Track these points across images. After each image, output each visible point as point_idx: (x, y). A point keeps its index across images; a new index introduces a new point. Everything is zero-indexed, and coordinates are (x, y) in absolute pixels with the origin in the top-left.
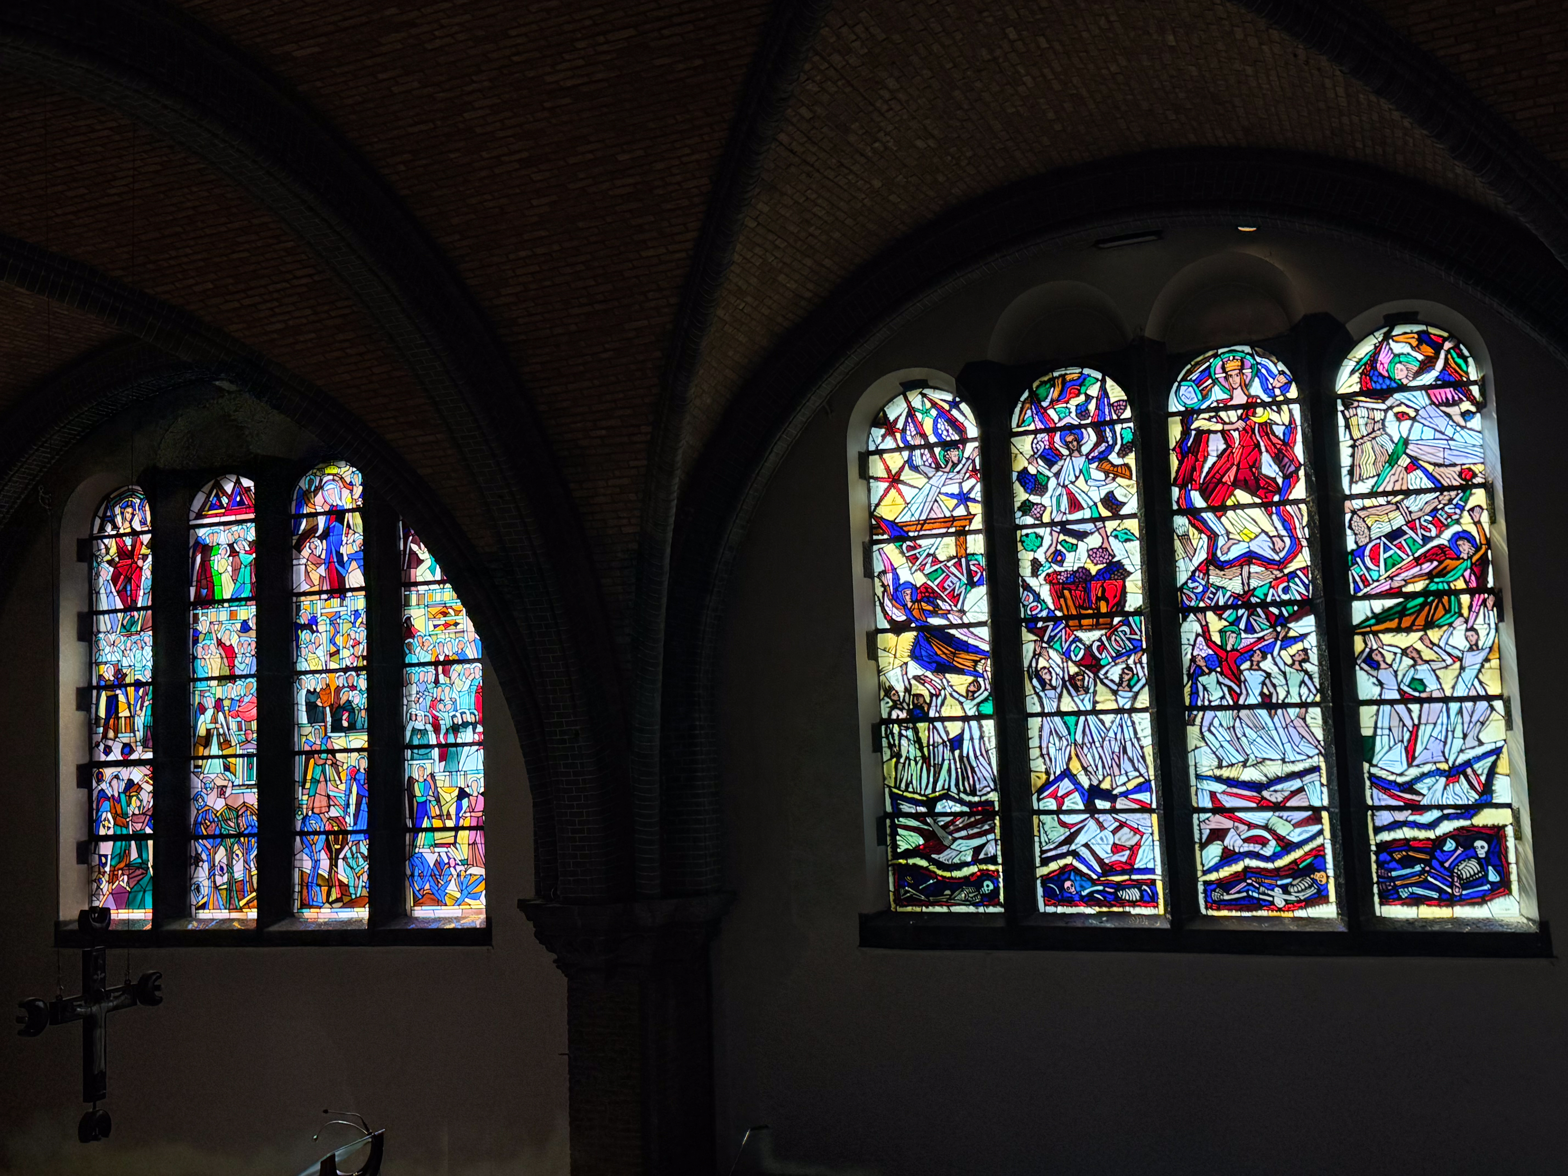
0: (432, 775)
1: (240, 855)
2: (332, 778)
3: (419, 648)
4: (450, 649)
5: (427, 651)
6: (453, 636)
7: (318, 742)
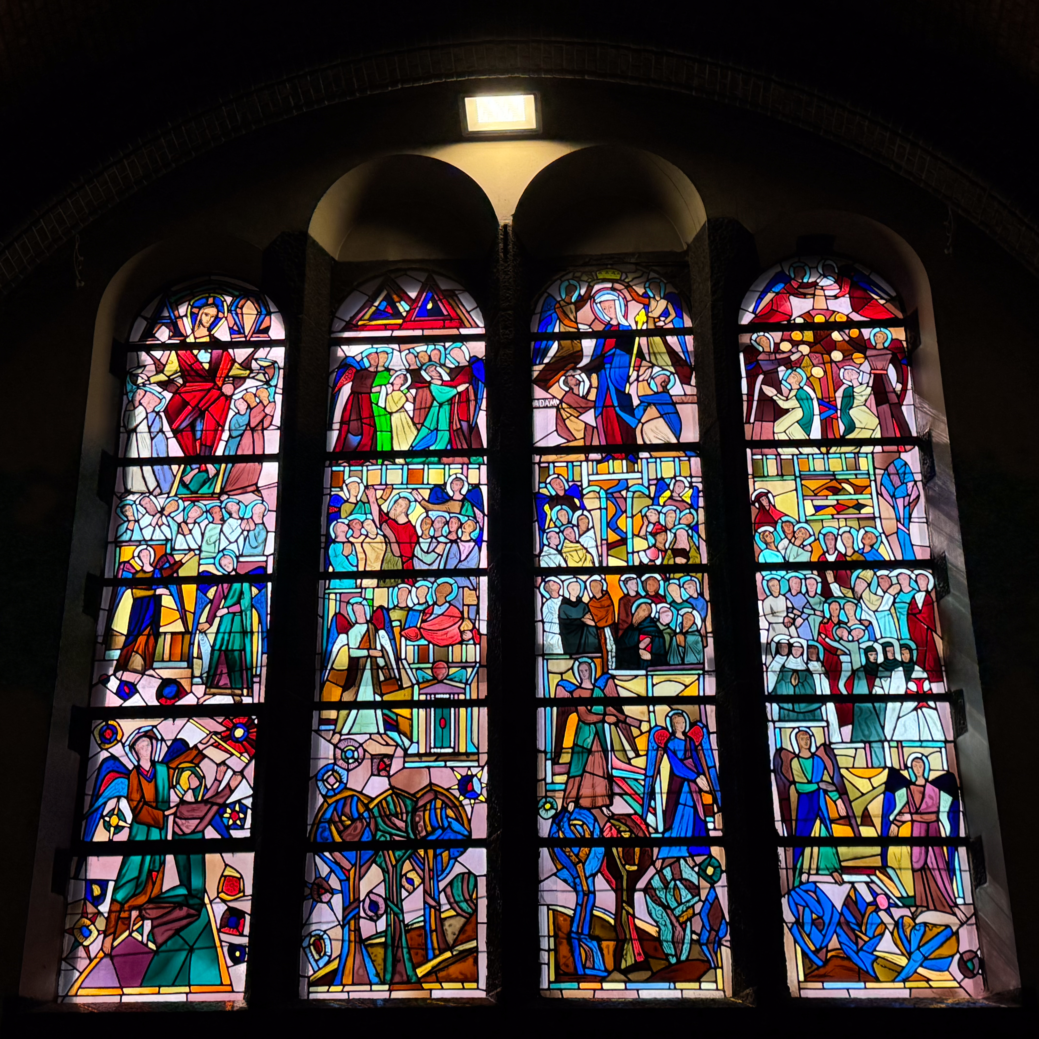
0: (827, 747)
1: (417, 881)
2: (617, 746)
3: (786, 542)
4: (849, 544)
5: (802, 546)
6: (855, 524)
7: (587, 685)
